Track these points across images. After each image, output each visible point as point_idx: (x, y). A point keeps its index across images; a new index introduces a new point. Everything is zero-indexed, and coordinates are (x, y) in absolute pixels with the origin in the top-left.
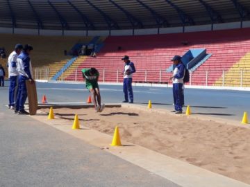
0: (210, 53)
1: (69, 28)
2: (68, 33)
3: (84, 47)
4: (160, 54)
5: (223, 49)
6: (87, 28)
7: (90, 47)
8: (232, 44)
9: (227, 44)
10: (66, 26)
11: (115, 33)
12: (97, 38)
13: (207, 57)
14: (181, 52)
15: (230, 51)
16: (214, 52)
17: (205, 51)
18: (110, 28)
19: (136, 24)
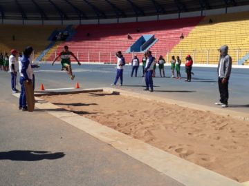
0: (157, 38)
1: (47, 19)
2: (47, 22)
3: (60, 33)
4: (120, 39)
5: (166, 35)
6: (62, 19)
7: (65, 33)
8: (173, 31)
9: (169, 31)
10: (45, 18)
11: (84, 22)
12: (70, 26)
13: (155, 41)
14: (136, 37)
15: (172, 36)
16: (160, 37)
17: (153, 36)
18: (80, 18)
19: (100, 15)
